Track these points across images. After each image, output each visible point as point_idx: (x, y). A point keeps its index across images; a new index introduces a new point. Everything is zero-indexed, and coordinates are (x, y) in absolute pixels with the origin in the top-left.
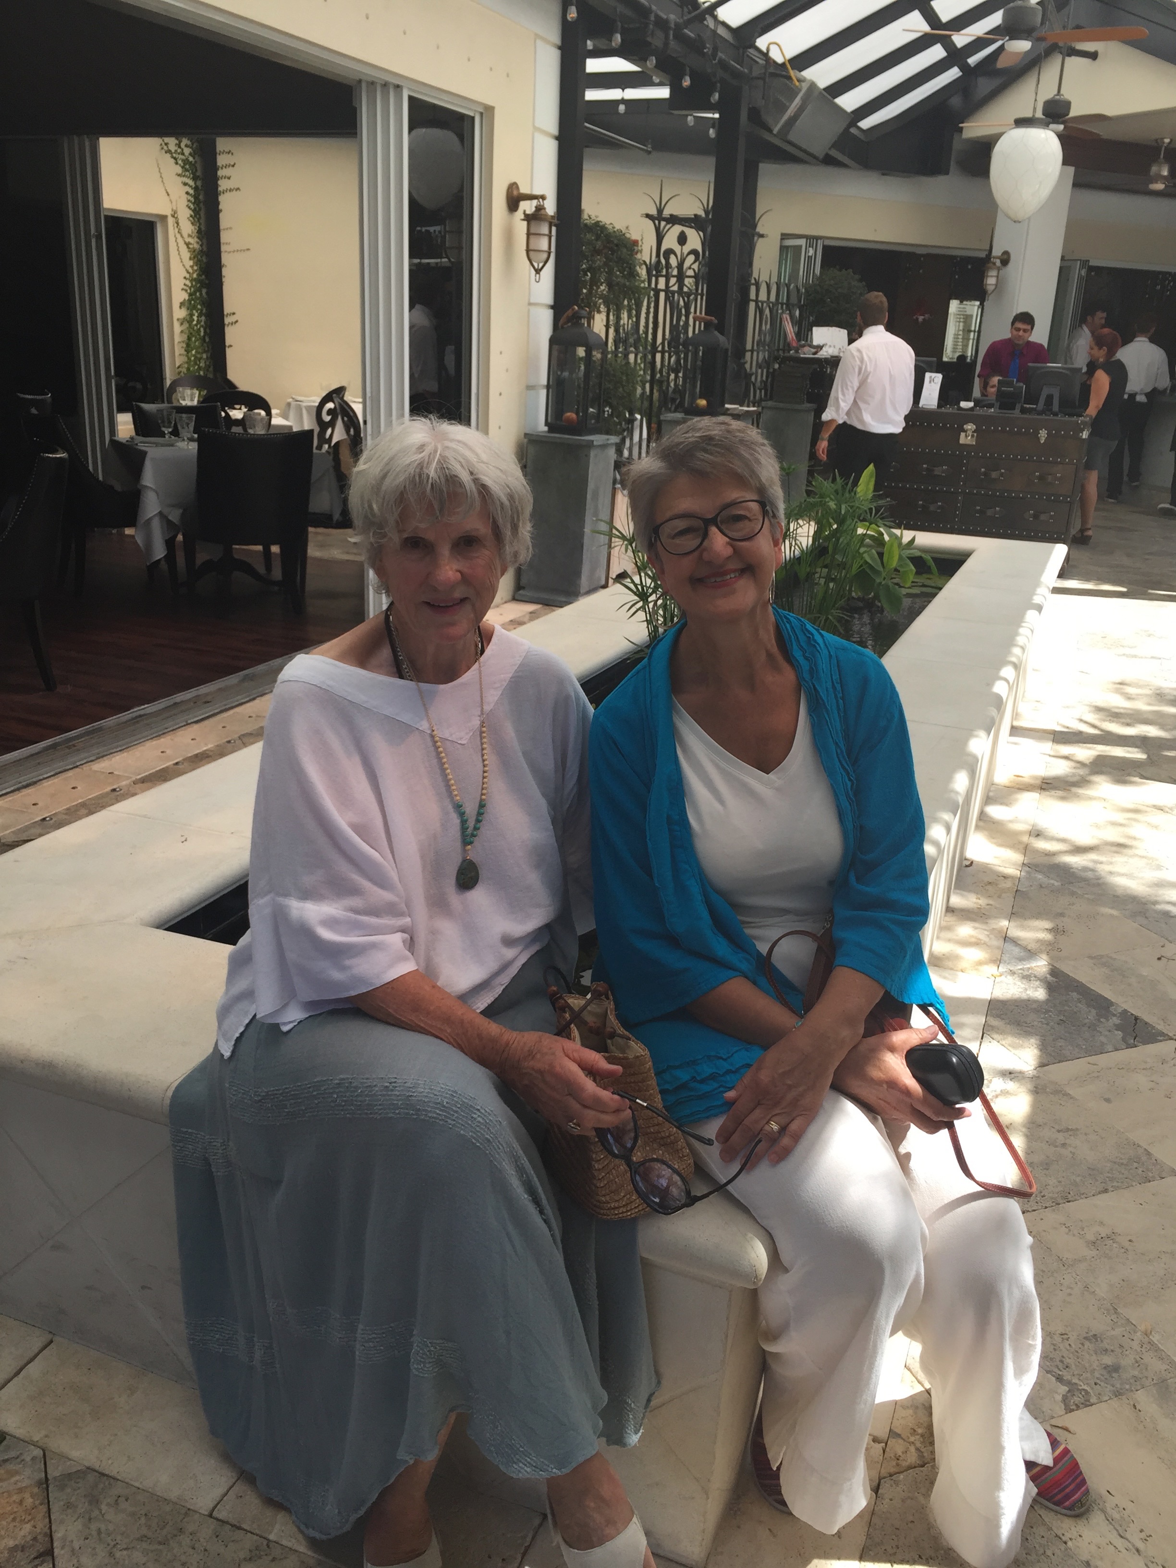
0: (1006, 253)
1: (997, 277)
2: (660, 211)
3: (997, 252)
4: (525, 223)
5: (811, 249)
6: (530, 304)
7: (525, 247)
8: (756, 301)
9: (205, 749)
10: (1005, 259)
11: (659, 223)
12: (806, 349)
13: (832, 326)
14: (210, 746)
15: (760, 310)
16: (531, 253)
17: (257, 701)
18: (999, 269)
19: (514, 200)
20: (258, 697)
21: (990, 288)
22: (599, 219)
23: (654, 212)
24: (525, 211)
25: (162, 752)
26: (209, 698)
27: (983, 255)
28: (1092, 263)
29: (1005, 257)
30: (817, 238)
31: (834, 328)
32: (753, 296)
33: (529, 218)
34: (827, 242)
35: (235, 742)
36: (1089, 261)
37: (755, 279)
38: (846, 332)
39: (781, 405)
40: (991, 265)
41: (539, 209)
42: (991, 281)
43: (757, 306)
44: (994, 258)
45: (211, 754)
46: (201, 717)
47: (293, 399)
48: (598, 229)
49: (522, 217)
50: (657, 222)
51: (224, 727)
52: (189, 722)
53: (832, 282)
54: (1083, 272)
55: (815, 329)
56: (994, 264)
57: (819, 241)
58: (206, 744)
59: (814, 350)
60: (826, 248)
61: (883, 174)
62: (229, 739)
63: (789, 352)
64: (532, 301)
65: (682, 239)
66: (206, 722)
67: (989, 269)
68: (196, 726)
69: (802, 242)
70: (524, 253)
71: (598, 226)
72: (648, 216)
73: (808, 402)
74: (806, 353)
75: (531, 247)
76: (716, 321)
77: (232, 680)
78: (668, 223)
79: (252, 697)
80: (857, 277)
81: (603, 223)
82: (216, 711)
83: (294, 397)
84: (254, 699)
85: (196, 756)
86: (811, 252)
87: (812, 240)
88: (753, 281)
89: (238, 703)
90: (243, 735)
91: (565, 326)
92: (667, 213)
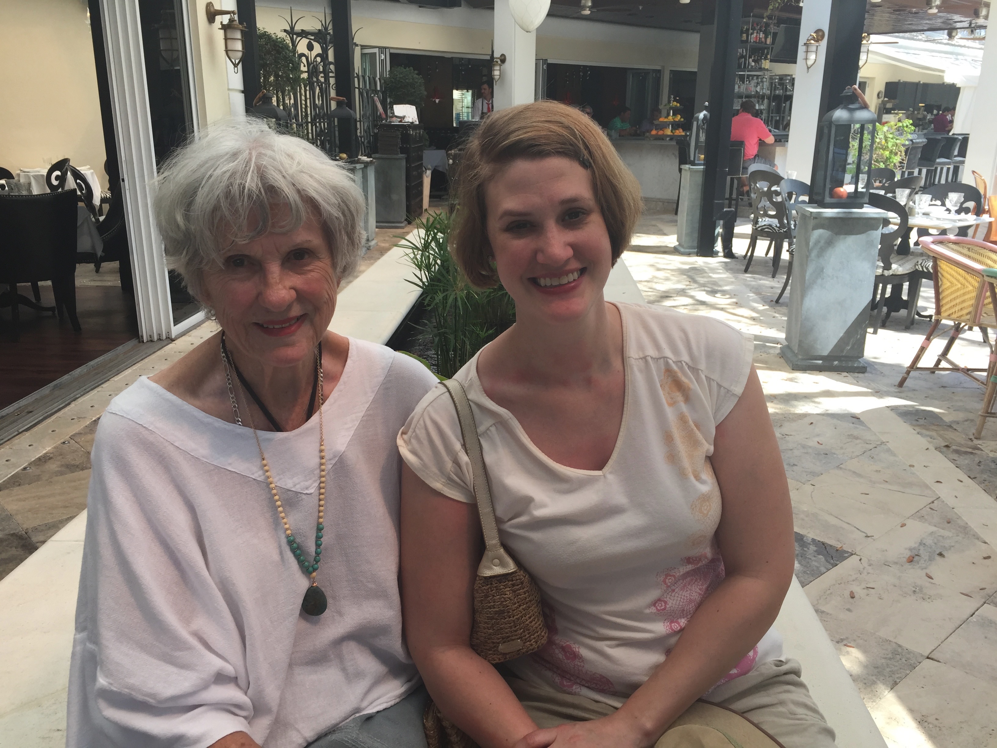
0: (503, 55)
1: (500, 70)
2: (292, 28)
3: (497, 55)
4: (222, 32)
5: (382, 55)
6: (229, 89)
7: (224, 48)
8: (359, 88)
9: (44, 452)
10: (503, 59)
11: (293, 36)
12: (394, 119)
13: (405, 104)
14: (48, 449)
15: (361, 94)
16: (229, 53)
17: (73, 405)
18: (500, 65)
19: (211, 15)
20: (72, 401)
21: (497, 77)
22: (265, 30)
23: (288, 28)
24: (221, 22)
25: (7, 461)
26: (30, 409)
27: (488, 58)
28: (549, 61)
29: (503, 58)
30: (386, 48)
31: (407, 105)
32: (357, 85)
33: (225, 28)
34: (392, 51)
35: (69, 443)
36: (547, 60)
37: (356, 73)
38: (414, 107)
39: (385, 156)
40: (495, 63)
41: (231, 21)
42: (496, 73)
43: (359, 90)
44: (496, 58)
45: (51, 456)
46: (28, 426)
47: (22, 171)
48: (266, 36)
49: (220, 27)
50: (291, 35)
51: (53, 431)
52: (20, 431)
53: (401, 76)
54: (545, 67)
55: (394, 106)
56: (497, 62)
57: (387, 49)
58: (44, 448)
59: (399, 120)
60: (391, 54)
61: (420, 7)
62: (62, 441)
63: (382, 122)
64: (230, 87)
65: (310, 47)
66: (35, 429)
67: (494, 65)
68: (28, 434)
69: (376, 50)
70: (224, 53)
71: (266, 35)
72: (285, 31)
73: (401, 153)
74: (396, 122)
75: (229, 48)
76: (346, 101)
77: (45, 390)
78: (298, 36)
79: (67, 402)
80: (416, 72)
81: (269, 33)
82: (41, 418)
83: (22, 169)
84: (69, 404)
85: (39, 459)
86: (383, 57)
87: (382, 49)
88: (356, 75)
89: (56, 409)
90: (74, 435)
91: (258, 104)
92: (298, 28)
